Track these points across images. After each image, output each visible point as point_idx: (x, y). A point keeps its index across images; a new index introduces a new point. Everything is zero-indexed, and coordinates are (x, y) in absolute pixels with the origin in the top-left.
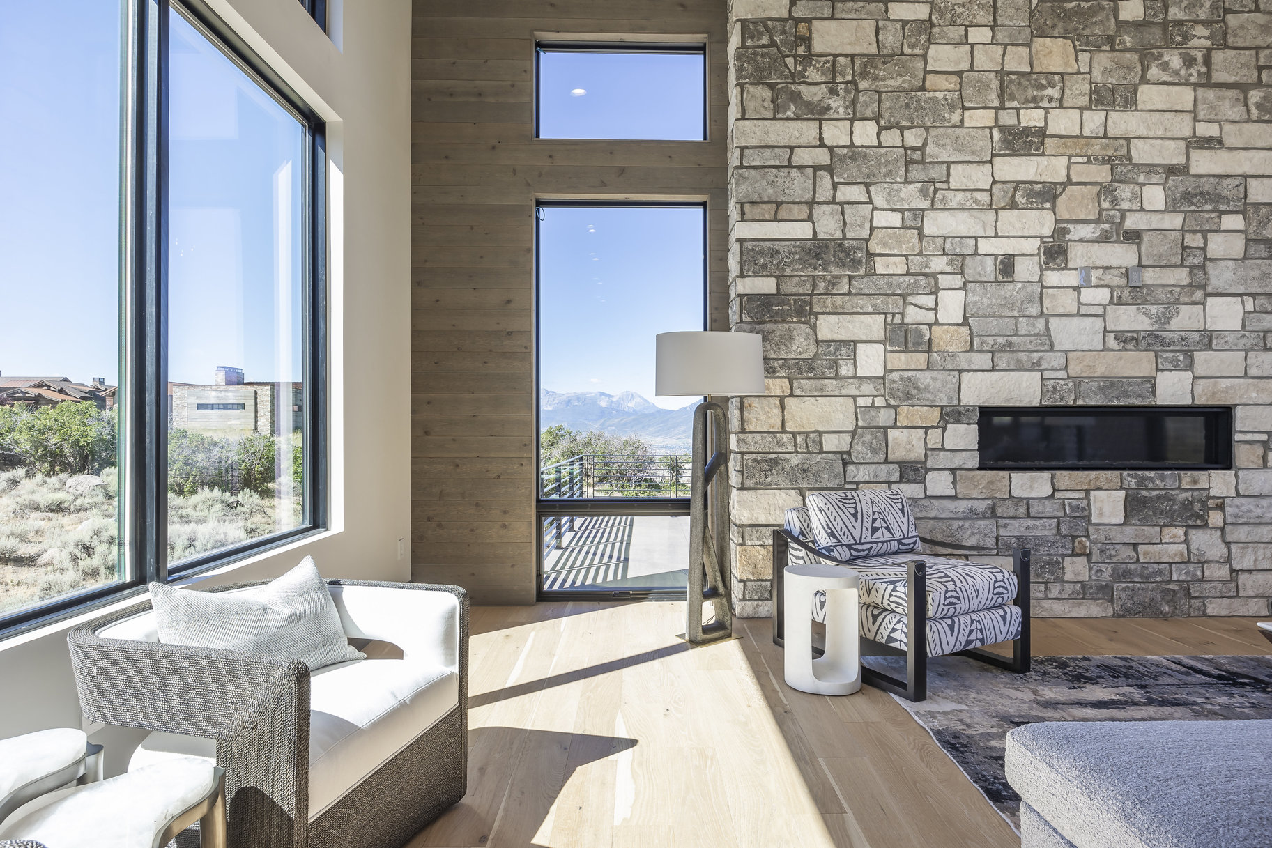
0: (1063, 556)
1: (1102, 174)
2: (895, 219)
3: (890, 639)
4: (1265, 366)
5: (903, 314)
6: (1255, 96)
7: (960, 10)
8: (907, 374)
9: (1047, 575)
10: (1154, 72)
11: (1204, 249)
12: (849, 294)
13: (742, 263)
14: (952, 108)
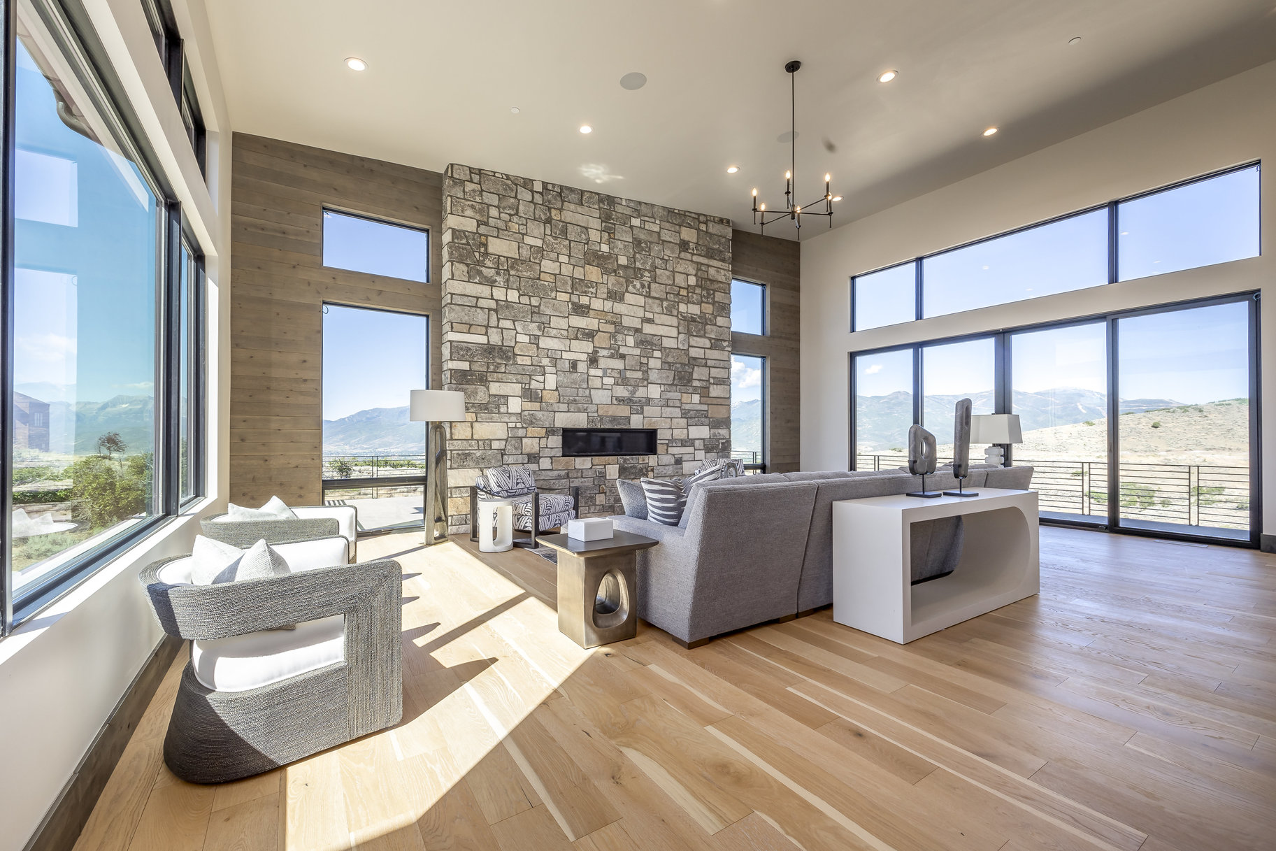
0: (596, 494)
1: (611, 328)
2: (527, 339)
3: (525, 527)
4: (668, 413)
5: (529, 384)
6: (665, 304)
7: (556, 246)
8: (531, 412)
9: (589, 503)
10: (630, 288)
11: (647, 364)
12: (505, 372)
13: (451, 353)
14: (552, 291)
